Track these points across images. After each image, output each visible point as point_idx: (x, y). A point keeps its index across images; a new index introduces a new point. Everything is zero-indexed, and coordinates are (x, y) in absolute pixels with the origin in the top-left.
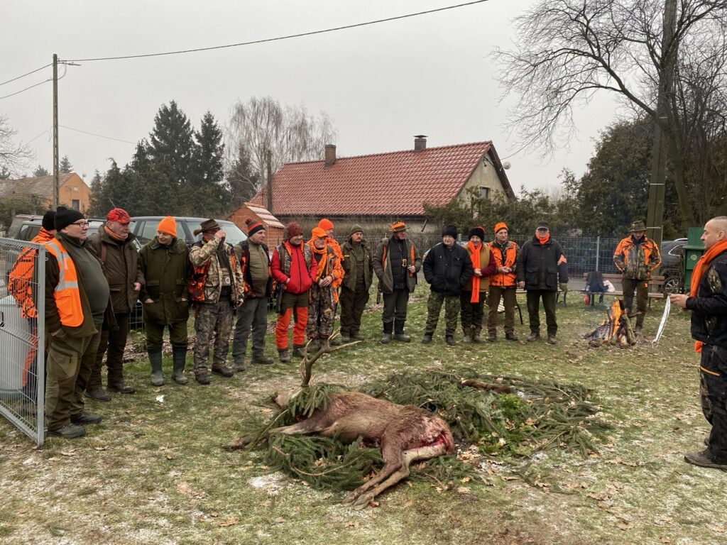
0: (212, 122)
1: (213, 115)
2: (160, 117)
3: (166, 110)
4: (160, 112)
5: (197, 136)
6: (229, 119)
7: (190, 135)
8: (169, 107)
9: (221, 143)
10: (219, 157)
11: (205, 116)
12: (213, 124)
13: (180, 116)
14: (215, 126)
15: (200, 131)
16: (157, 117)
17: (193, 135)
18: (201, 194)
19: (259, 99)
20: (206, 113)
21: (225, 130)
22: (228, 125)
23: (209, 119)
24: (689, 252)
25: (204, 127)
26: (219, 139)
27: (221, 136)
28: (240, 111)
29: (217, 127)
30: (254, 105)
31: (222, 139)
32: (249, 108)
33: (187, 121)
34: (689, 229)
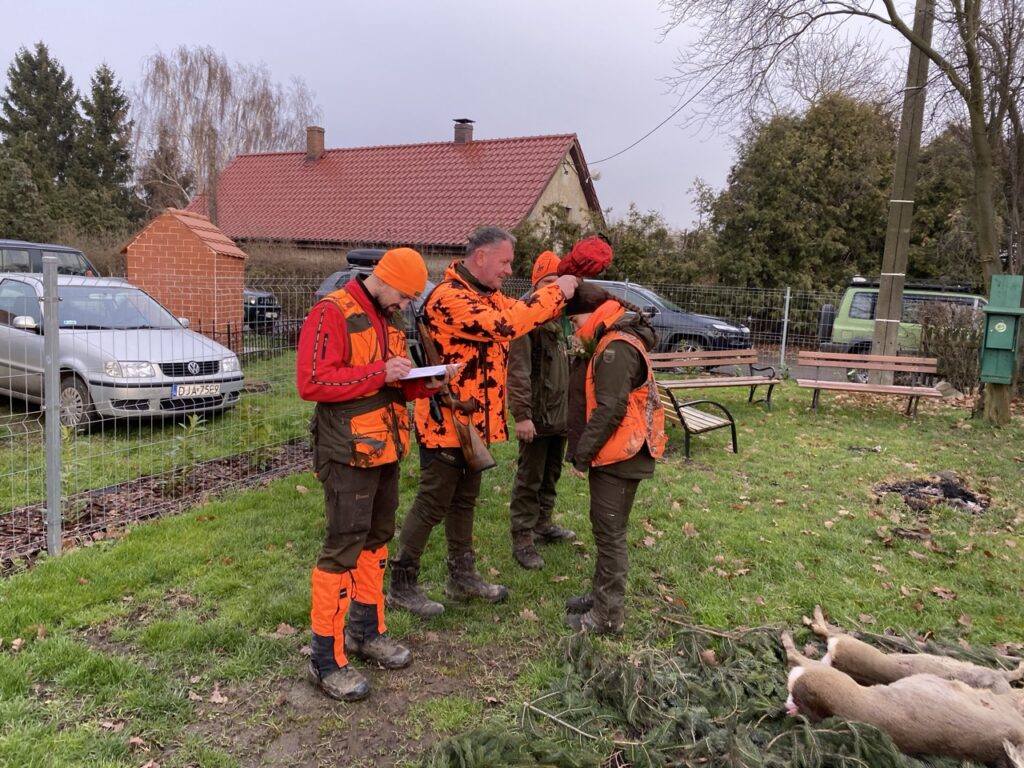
0: (110, 82)
1: (112, 70)
2: (17, 70)
3: (28, 57)
4: (18, 60)
5: (85, 105)
6: (139, 80)
7: (73, 102)
8: (34, 53)
9: (128, 119)
10: (123, 143)
11: (99, 72)
12: (113, 86)
13: (54, 71)
14: (116, 90)
15: (90, 97)
16: (13, 70)
17: (77, 103)
18: (92, 199)
19: (191, 50)
20: (99, 67)
21: (134, 98)
22: (139, 90)
23: (105, 78)
24: (992, 318)
25: (96, 90)
26: (124, 112)
27: (127, 108)
28: (160, 66)
29: (120, 93)
30: (184, 58)
31: (129, 111)
32: (174, 63)
33: (66, 79)
34: (994, 277)
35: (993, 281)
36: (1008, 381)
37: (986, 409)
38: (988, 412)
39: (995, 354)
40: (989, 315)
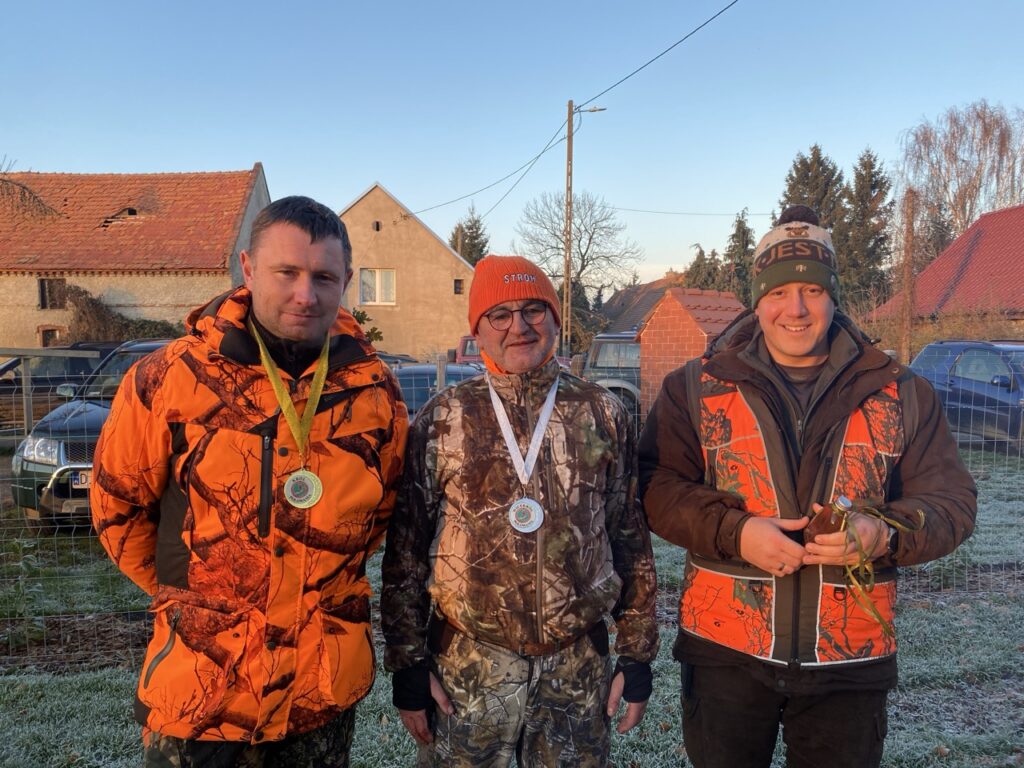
0: (872, 166)
1: (874, 154)
2: (794, 175)
3: (803, 162)
4: (795, 165)
6: (900, 156)
8: (808, 155)
9: (888, 200)
10: (883, 224)
11: (861, 159)
12: (876, 170)
13: (826, 169)
14: (877, 173)
15: (854, 187)
16: (790, 175)
20: (861, 152)
21: (897, 177)
22: (902, 169)
23: (868, 163)
25: (859, 176)
26: (885, 193)
27: (888, 188)
28: (925, 138)
29: (882, 175)
30: (954, 120)
31: (891, 191)
33: (838, 172)
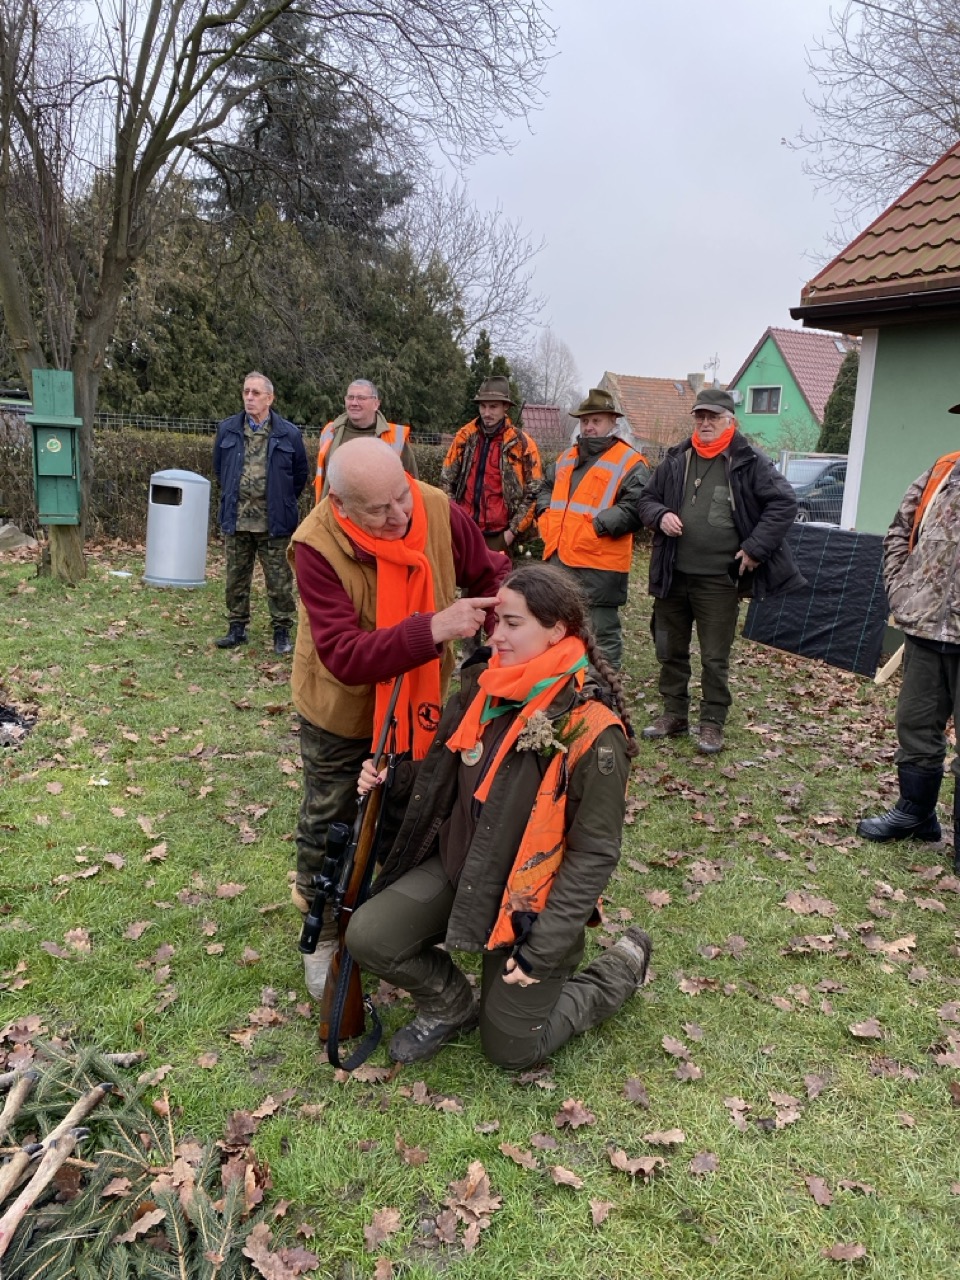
24: (41, 434)
34: (35, 372)
35: (35, 379)
36: (74, 521)
37: (54, 562)
38: (57, 565)
39: (52, 483)
40: (36, 428)
